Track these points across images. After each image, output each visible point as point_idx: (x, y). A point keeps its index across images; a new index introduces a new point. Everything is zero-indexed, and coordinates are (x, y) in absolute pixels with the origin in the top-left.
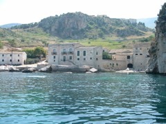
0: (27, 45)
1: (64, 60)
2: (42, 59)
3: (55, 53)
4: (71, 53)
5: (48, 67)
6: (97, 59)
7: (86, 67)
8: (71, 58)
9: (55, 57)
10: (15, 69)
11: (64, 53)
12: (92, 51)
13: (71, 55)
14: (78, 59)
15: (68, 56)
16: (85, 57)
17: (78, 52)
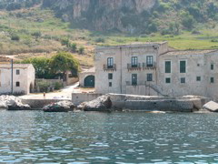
0: (26, 48)
1: (134, 83)
2: (69, 80)
3: (110, 67)
4: (150, 66)
5: (103, 98)
6: (212, 80)
7: (193, 98)
8: (149, 78)
9: (110, 76)
10: (20, 104)
11: (134, 66)
12: (201, 62)
13: (150, 71)
14: (168, 80)
15: (142, 74)
16: (184, 75)
17: (168, 64)
